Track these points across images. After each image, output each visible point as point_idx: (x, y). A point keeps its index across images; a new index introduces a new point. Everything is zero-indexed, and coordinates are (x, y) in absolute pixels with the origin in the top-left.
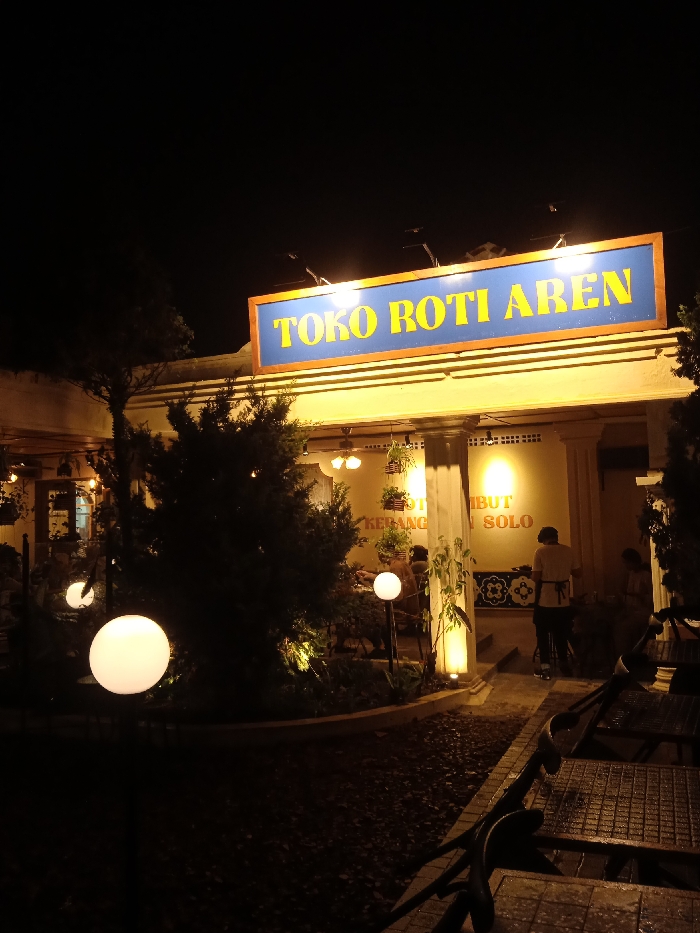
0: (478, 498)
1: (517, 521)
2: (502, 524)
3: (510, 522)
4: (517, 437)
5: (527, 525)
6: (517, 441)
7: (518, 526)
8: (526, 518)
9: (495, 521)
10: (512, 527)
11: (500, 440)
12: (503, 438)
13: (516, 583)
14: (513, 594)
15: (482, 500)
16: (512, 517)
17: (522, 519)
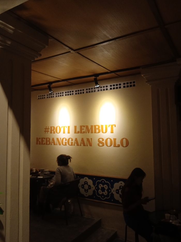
0: (95, 126)
1: (118, 142)
2: (109, 144)
3: (113, 143)
4: (120, 85)
5: (125, 145)
6: (120, 87)
7: (119, 146)
8: (124, 140)
9: (104, 142)
10: (115, 146)
11: (109, 88)
12: (111, 86)
13: (117, 186)
14: (114, 193)
15: (97, 127)
16: (115, 140)
17: (122, 141)
